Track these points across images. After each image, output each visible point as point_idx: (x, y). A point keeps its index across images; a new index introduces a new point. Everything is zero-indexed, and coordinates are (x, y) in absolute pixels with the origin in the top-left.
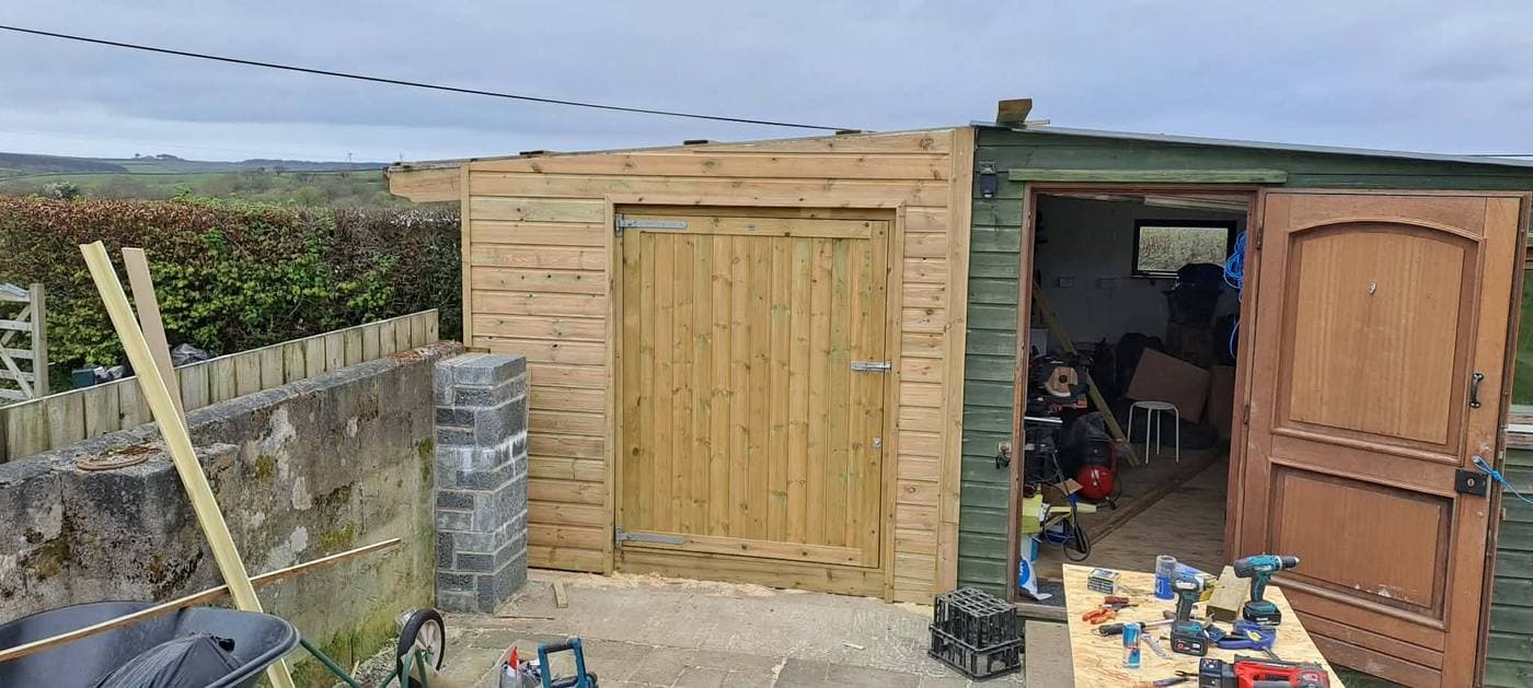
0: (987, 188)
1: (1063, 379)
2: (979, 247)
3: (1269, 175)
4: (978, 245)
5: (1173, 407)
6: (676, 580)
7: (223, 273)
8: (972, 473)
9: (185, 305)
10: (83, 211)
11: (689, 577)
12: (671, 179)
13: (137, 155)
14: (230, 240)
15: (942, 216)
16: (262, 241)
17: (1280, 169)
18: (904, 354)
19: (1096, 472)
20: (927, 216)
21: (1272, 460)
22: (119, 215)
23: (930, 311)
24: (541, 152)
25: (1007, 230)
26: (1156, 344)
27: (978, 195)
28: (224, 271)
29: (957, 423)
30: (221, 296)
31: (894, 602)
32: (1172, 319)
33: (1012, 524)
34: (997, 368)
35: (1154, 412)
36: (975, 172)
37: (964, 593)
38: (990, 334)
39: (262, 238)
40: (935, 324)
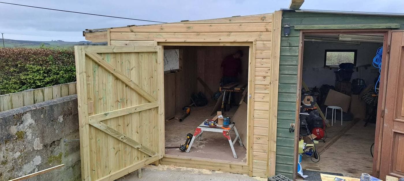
0: (286, 32)
1: (308, 100)
2: (283, 54)
3: (393, 25)
4: (283, 53)
5: (341, 108)
6: (179, 168)
7: (54, 69)
8: (281, 134)
9: (43, 78)
10: (13, 51)
11: (183, 166)
12: (176, 33)
13: (52, 40)
14: (56, 59)
15: (269, 44)
16: (65, 59)
17: (398, 23)
18: (256, 92)
19: (318, 130)
20: (264, 44)
21: (394, 130)
22: (24, 52)
23: (265, 77)
24: (134, 25)
25: (294, 48)
26: (332, 88)
27: (283, 35)
28: (54, 68)
29: (275, 116)
30: (53, 75)
31: (253, 176)
32: (337, 80)
33: (295, 152)
34: (290, 97)
35: (334, 109)
36: (282, 27)
37: (278, 176)
38: (288, 85)
39: (65, 58)
40: (267, 82)
